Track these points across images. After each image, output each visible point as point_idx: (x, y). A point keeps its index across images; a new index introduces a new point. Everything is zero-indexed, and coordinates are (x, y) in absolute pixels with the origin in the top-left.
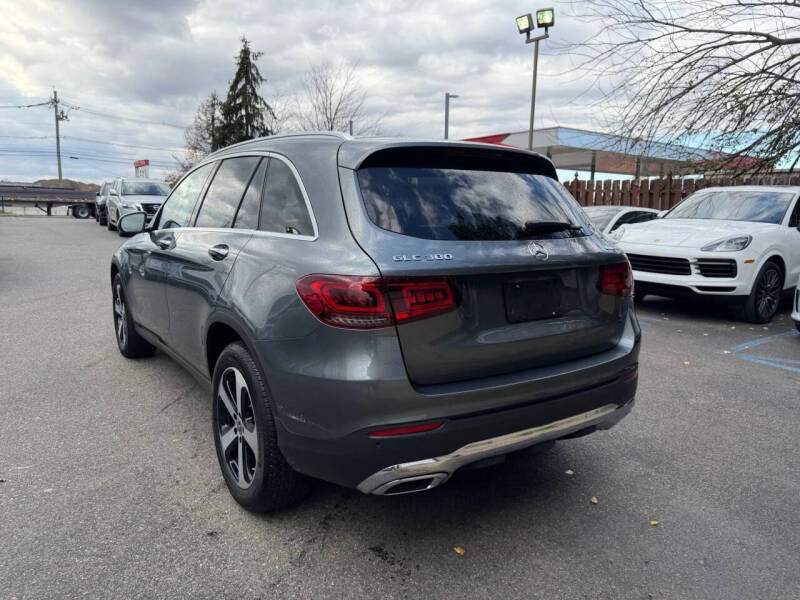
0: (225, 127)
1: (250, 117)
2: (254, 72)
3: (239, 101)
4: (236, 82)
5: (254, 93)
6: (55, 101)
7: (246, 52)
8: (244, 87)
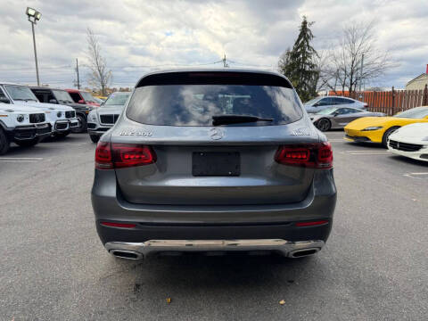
0: (291, 65)
1: (304, 58)
2: (308, 33)
3: (299, 50)
4: (298, 40)
5: (308, 46)
6: (225, 60)
7: (305, 23)
8: (303, 42)
